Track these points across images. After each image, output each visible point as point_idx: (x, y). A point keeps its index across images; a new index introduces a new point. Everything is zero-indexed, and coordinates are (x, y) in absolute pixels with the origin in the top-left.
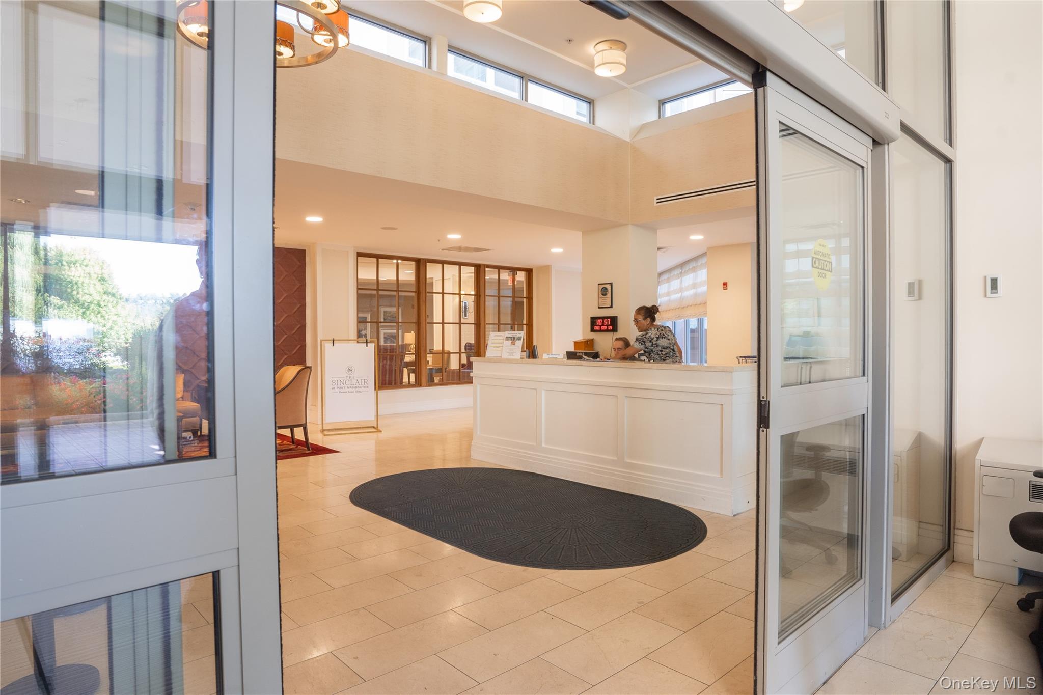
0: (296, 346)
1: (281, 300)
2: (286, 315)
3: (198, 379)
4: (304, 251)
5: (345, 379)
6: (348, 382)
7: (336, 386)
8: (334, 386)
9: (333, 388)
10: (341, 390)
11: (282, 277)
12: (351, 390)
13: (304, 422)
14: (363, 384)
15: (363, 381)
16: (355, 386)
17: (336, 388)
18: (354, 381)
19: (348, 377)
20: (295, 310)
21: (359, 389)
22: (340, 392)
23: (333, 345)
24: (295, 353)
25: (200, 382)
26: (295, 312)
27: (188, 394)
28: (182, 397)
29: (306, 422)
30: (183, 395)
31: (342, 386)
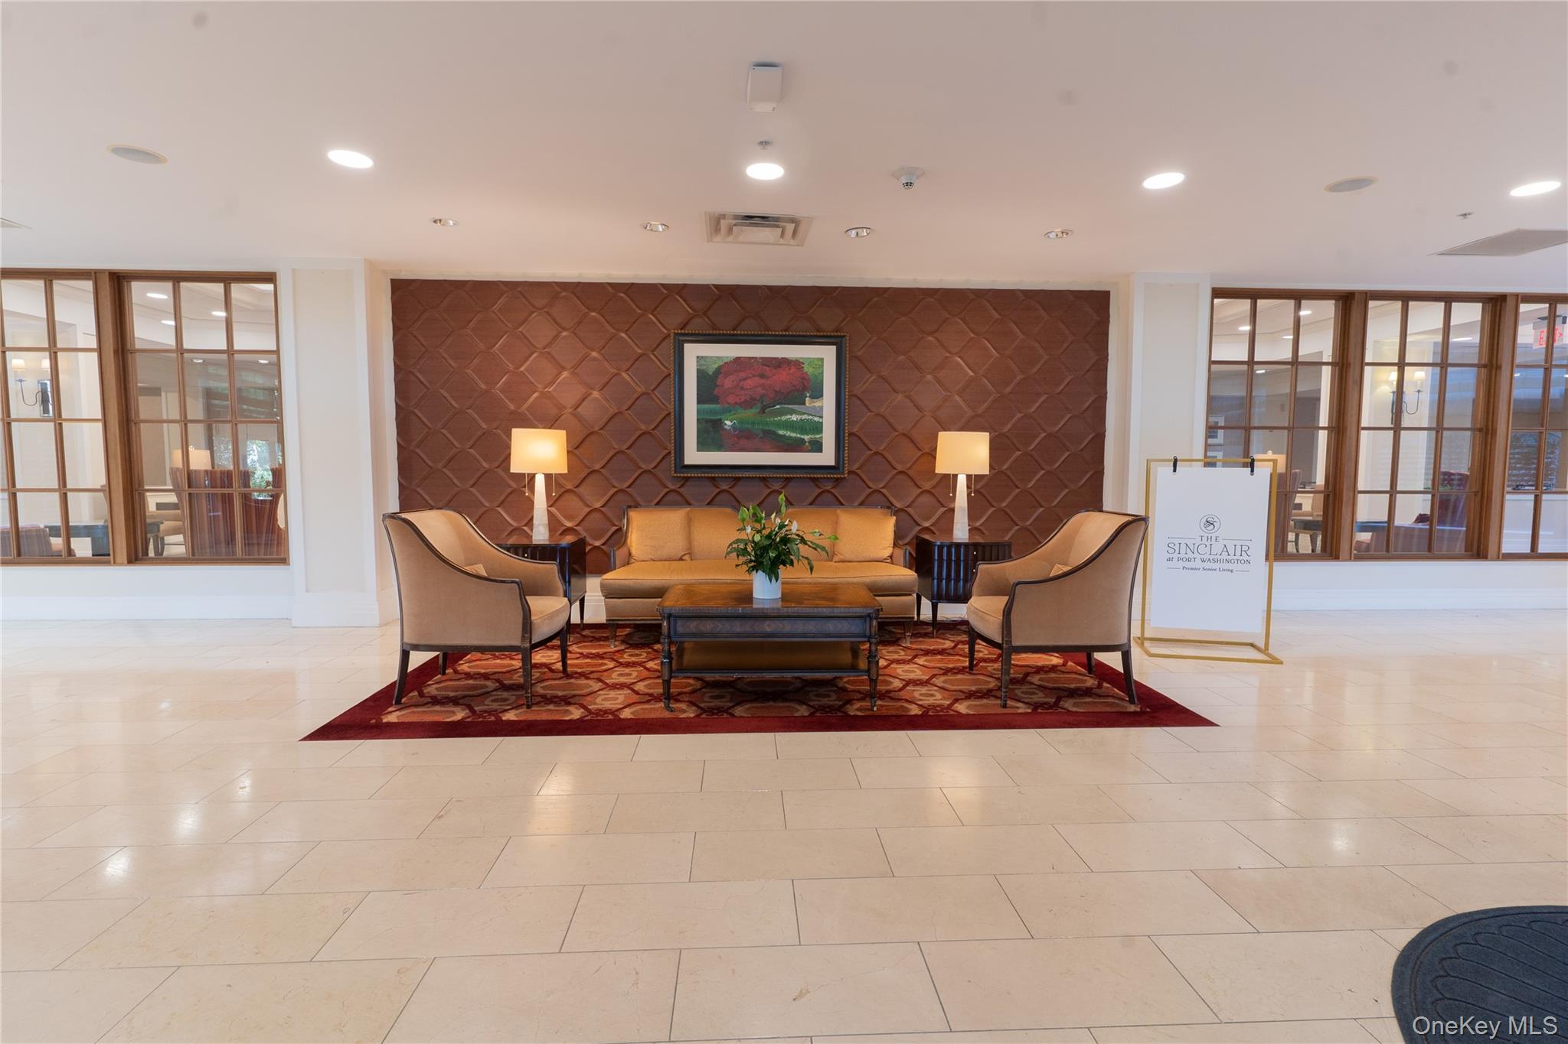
0: (1087, 472)
1: (1062, 387)
2: (1069, 415)
3: (919, 525)
4: (1108, 293)
5: (1198, 542)
6: (1202, 549)
7: (1176, 556)
8: (1171, 556)
9: (1169, 560)
10: (1188, 565)
11: (1065, 345)
12: (1208, 565)
13: (1126, 641)
14: (1238, 553)
15: (1238, 549)
16: (1219, 557)
17: (1175, 559)
18: (1217, 548)
19: (1205, 539)
20: (1087, 404)
21: (1230, 566)
22: (1184, 568)
23: (1175, 470)
24: (1083, 485)
25: (920, 531)
26: (1087, 409)
27: (899, 554)
28: (891, 557)
29: (1129, 640)
30: (893, 553)
31: (1190, 555)
